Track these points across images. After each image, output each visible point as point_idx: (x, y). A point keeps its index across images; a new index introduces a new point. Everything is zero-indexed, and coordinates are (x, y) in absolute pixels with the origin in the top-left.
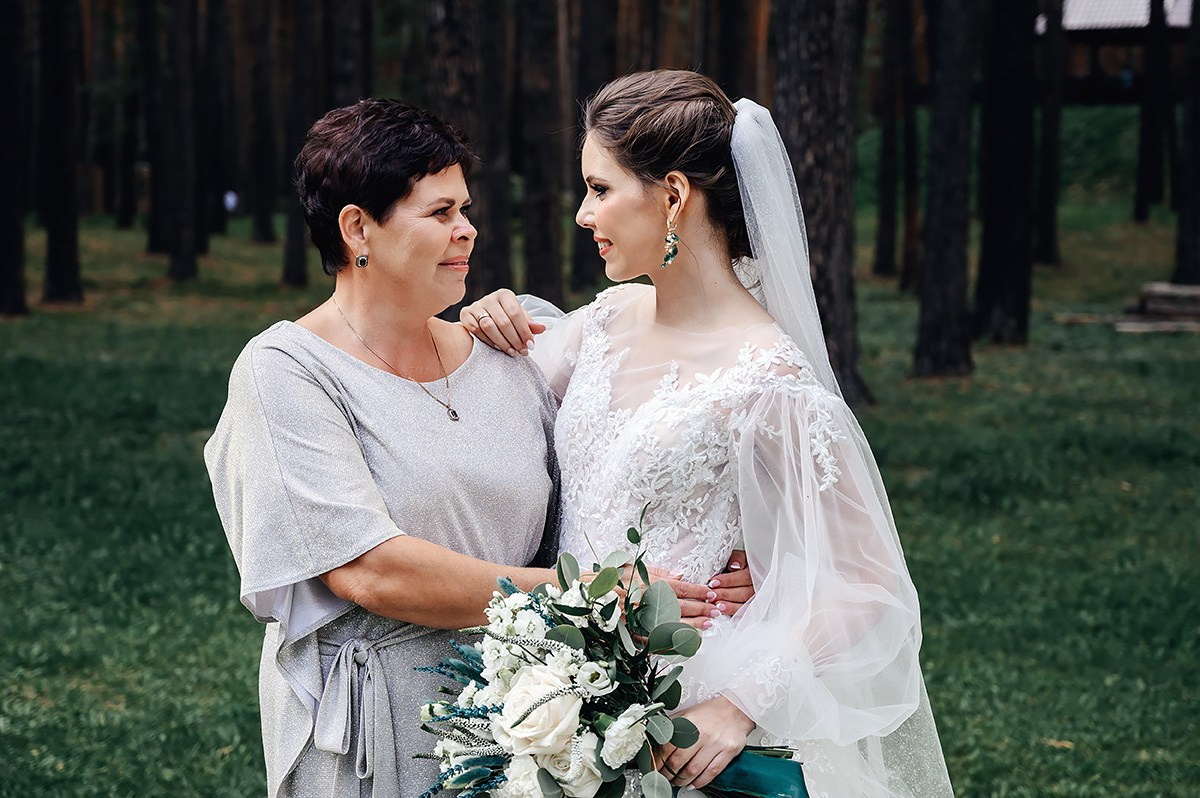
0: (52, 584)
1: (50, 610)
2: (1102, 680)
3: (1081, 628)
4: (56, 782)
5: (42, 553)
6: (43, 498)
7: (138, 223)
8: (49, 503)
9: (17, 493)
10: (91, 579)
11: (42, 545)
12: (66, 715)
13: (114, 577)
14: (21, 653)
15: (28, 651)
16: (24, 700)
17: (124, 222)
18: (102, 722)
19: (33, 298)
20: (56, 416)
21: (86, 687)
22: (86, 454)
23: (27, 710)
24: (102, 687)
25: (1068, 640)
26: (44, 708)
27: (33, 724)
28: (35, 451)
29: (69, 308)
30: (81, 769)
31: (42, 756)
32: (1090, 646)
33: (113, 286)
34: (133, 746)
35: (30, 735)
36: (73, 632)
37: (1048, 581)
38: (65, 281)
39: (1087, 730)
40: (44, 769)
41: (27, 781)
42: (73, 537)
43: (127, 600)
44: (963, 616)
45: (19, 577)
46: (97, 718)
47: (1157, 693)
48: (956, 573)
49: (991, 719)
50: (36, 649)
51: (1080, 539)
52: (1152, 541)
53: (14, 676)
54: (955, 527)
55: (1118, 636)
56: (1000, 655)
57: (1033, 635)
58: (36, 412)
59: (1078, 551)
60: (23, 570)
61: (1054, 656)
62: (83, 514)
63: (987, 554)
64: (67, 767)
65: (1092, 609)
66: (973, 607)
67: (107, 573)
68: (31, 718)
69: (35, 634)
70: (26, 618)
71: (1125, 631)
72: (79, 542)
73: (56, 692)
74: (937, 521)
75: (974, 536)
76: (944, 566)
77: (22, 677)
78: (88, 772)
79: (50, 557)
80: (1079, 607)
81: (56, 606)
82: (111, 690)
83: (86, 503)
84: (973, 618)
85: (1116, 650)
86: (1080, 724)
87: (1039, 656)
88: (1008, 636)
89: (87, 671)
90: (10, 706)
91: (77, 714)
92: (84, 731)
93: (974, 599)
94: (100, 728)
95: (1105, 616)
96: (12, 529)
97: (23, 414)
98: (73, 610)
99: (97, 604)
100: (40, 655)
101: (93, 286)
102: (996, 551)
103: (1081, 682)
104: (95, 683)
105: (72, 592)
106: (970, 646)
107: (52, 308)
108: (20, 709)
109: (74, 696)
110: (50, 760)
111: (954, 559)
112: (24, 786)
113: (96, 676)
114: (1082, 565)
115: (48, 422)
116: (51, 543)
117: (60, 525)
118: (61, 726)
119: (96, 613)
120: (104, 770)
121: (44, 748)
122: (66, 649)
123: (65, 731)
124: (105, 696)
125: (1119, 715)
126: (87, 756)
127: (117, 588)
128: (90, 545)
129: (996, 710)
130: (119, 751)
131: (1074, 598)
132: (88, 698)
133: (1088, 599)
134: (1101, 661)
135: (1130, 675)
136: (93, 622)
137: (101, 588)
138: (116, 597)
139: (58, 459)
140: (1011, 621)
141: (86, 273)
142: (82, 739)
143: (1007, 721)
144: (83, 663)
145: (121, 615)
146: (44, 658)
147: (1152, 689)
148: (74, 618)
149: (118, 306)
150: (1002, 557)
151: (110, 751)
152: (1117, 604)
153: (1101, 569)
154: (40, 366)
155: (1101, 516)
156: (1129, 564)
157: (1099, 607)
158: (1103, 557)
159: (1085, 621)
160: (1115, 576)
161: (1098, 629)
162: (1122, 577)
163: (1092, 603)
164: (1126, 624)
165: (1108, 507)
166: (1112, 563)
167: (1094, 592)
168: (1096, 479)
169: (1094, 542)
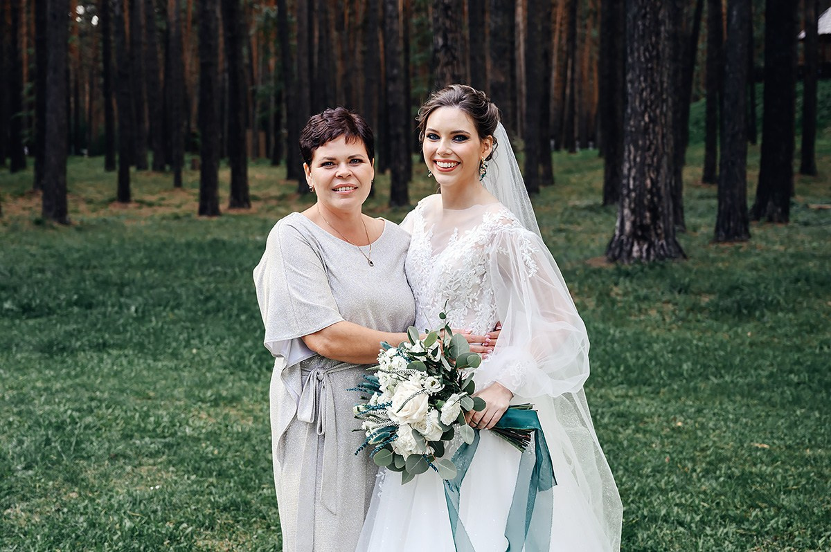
0: (222, 360)
1: (219, 374)
2: (795, 411)
3: (789, 384)
4: (212, 460)
5: (218, 344)
6: (221, 315)
7: (283, 163)
8: (224, 318)
9: (207, 312)
10: (242, 357)
11: (218, 340)
12: (222, 426)
13: (254, 356)
14: (201, 395)
15: (204, 394)
16: (200, 418)
17: (275, 163)
18: (240, 430)
19: (223, 206)
20: (229, 271)
21: (233, 412)
22: (244, 291)
23: (202, 424)
24: (241, 413)
25: (780, 390)
26: (210, 423)
27: (204, 431)
28: (217, 289)
29: (243, 211)
30: (226, 454)
31: (207, 447)
32: (792, 394)
33: (268, 199)
34: (254, 442)
35: (202, 436)
36: (230, 385)
37: (775, 357)
38: (240, 196)
39: (779, 438)
40: (207, 453)
41: (198, 459)
42: (235, 335)
43: (260, 368)
44: (722, 377)
45: (205, 357)
46: (237, 428)
47: (825, 419)
48: (722, 353)
49: (725, 432)
50: (209, 393)
51: (798, 334)
53: (196, 406)
54: (726, 327)
55: (810, 388)
56: (738, 398)
57: (760, 387)
58: (219, 269)
59: (797, 341)
60: (207, 353)
61: (769, 400)
62: (241, 324)
63: (742, 344)
64: (219, 453)
65: (798, 373)
66: (728, 373)
67: (251, 354)
68: (203, 428)
69: (210, 386)
70: (206, 377)
71: (814, 385)
72: (238, 338)
73: (217, 415)
74: (715, 324)
75: (736, 333)
76: (716, 350)
77: (200, 407)
78: (229, 455)
79: (222, 346)
80: (791, 372)
81: (222, 371)
82: (246, 414)
83: (243, 317)
84: (728, 378)
85: (806, 394)
86: (775, 435)
87: (761, 398)
88: (745, 387)
89: (234, 404)
90: (193, 422)
91: (227, 426)
92: (230, 435)
93: (729, 367)
94: (238, 433)
95: (805, 376)
96: (203, 332)
97: (212, 269)
98: (232, 373)
99: (243, 371)
100: (211, 396)
101: (256, 199)
102: (748, 341)
103: (782, 412)
104: (238, 410)
105: (231, 364)
106: (722, 394)
107: (234, 212)
108: (197, 423)
109: (226, 417)
110: (211, 448)
111: (722, 345)
112: (196, 461)
113: (239, 407)
114: (799, 349)
115: (225, 274)
116: (222, 339)
117: (229, 329)
118: (218, 432)
119: (243, 375)
120: (238, 454)
121: (208, 443)
122: (224, 393)
123: (220, 434)
124: (243, 417)
125: (800, 431)
126: (230, 447)
127: (255, 362)
128: (244, 340)
129: (728, 427)
130: (247, 444)
131: (788, 367)
132: (233, 418)
133: (796, 368)
134: (797, 401)
135: (812, 409)
136: (241, 380)
137: (247, 362)
138: (254, 366)
139: (230, 294)
140: (749, 379)
141: (252, 192)
142: (228, 438)
143: (733, 433)
144: (233, 400)
145: (256, 375)
146: (213, 397)
147: (824, 417)
148: (232, 377)
149: (269, 210)
150: (751, 344)
151: (243, 444)
152: (813, 370)
153: (808, 351)
154: (224, 243)
155: (812, 321)
156: (826, 349)
157: (802, 372)
158: (811, 344)
159: (792, 380)
160: (816, 355)
161: (799, 384)
162: (820, 355)
163: (798, 370)
164: (816, 381)
165: (818, 316)
166: (816, 347)
167: (801, 364)
168: (813, 299)
169: (807, 336)
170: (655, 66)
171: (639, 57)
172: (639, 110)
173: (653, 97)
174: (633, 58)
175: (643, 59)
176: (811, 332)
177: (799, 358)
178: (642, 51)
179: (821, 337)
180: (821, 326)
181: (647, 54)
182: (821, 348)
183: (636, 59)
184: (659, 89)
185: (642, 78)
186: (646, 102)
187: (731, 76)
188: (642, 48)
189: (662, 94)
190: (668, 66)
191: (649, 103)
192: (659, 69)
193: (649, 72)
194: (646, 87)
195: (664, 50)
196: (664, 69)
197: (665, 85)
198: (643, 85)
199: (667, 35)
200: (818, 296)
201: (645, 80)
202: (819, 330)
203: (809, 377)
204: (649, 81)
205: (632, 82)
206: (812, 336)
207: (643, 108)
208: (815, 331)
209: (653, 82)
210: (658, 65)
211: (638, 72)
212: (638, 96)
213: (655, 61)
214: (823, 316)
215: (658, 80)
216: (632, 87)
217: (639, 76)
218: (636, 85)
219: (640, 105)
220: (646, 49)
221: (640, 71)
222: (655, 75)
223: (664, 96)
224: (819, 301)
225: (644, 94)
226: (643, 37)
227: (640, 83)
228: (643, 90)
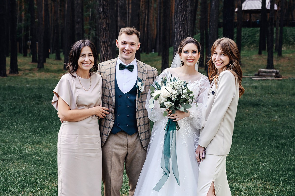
52: (251, 122)
85: (240, 140)
107: (12, 75)
152: (242, 133)
153: (240, 127)
155: (241, 117)
156: (246, 126)
157: (238, 133)
158: (241, 125)
159: (235, 136)
160: (243, 128)
161: (237, 137)
162: (244, 128)
163: (237, 133)
164: (243, 136)
165: (243, 115)
166: (243, 126)
167: (238, 131)
168: (241, 109)
169: (239, 122)
170: (185, 23)
171: (179, 19)
172: (179, 39)
173: (184, 34)
174: (177, 20)
175: (181, 20)
176: (241, 120)
177: (237, 129)
178: (180, 17)
179: (244, 122)
180: (244, 118)
181: (182, 18)
182: (245, 126)
183: (178, 20)
184: (186, 31)
185: (180, 27)
186: (182, 36)
187: (212, 27)
188: (180, 16)
189: (188, 33)
190: (190, 23)
191: (183, 36)
192: (187, 24)
193: (183, 25)
194: (182, 31)
195: (188, 17)
196: (188, 24)
197: (189, 30)
198: (181, 30)
199: (189, 11)
200: (243, 108)
201: (181, 28)
202: (243, 120)
203: (241, 135)
204: (183, 28)
205: (176, 28)
206: (241, 122)
207: (180, 38)
208: (242, 120)
209: (184, 28)
210: (186, 22)
211: (179, 25)
212: (179, 34)
213: (185, 21)
214: (245, 115)
215: (186, 28)
216: (176, 30)
217: (179, 26)
218: (178, 29)
219: (180, 37)
220: (182, 16)
221: (180, 25)
222: (185, 26)
223: (188, 34)
224: (243, 110)
225: (181, 33)
226: (181, 12)
227: (180, 29)
228: (180, 32)
